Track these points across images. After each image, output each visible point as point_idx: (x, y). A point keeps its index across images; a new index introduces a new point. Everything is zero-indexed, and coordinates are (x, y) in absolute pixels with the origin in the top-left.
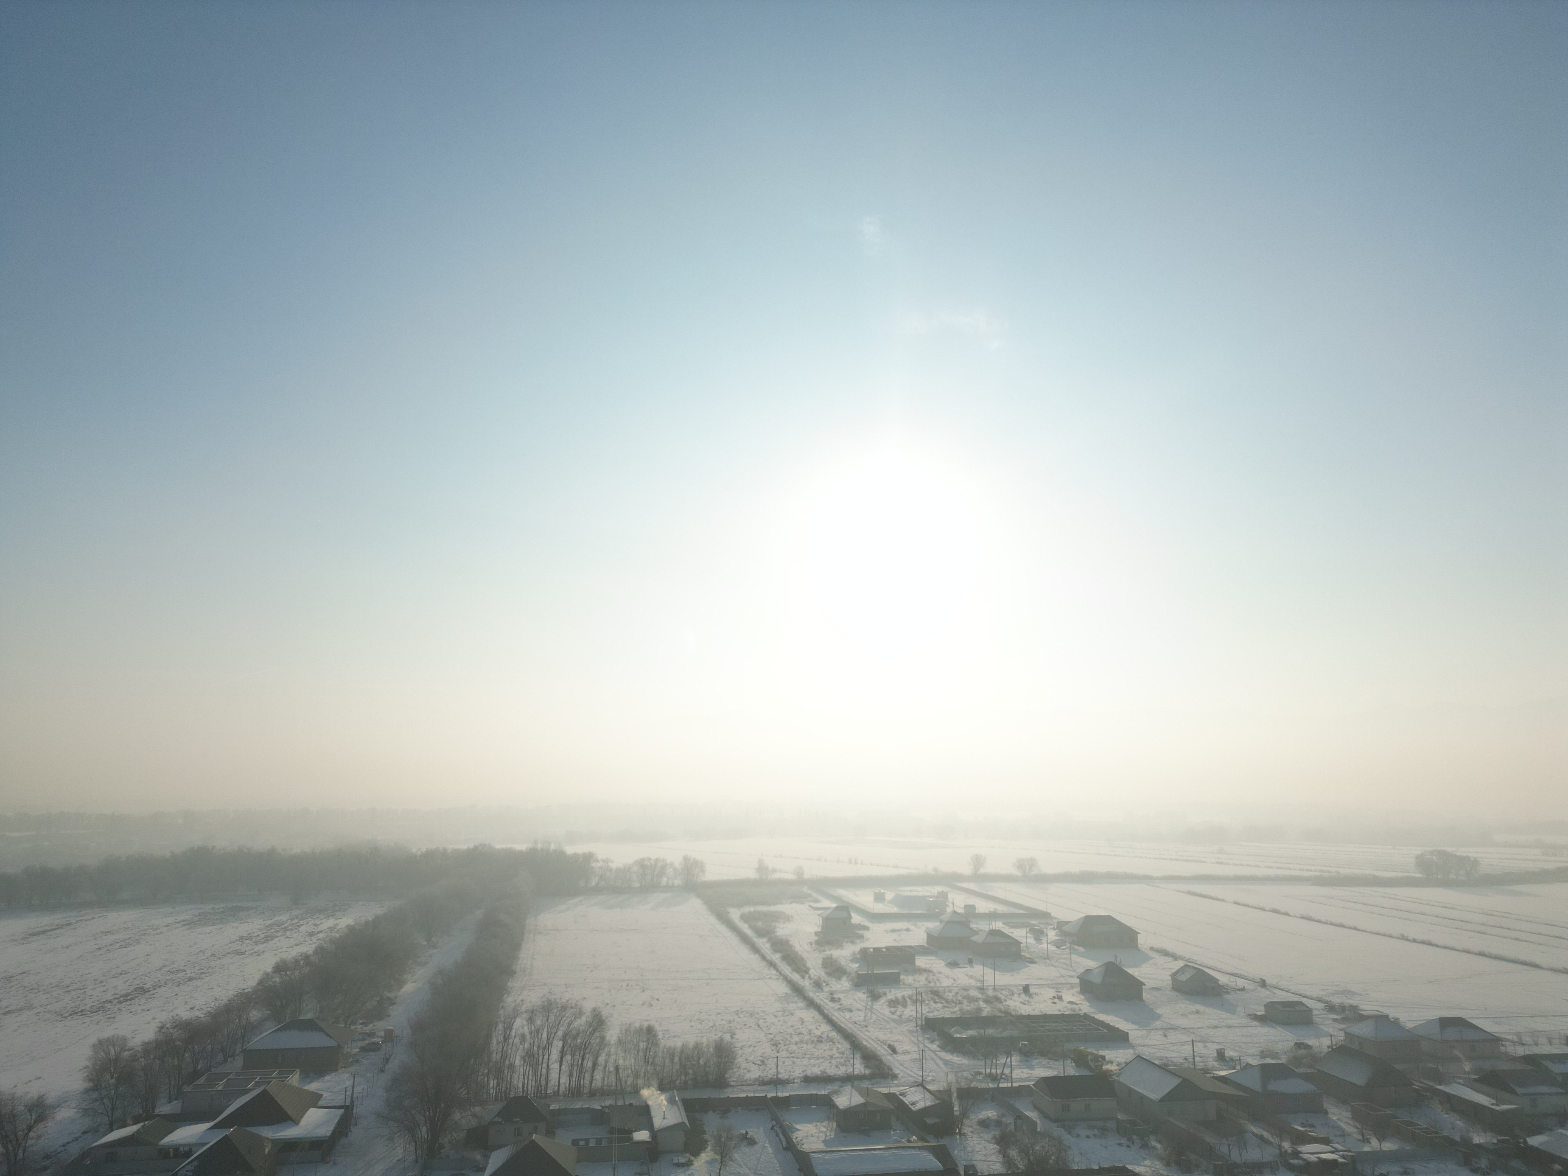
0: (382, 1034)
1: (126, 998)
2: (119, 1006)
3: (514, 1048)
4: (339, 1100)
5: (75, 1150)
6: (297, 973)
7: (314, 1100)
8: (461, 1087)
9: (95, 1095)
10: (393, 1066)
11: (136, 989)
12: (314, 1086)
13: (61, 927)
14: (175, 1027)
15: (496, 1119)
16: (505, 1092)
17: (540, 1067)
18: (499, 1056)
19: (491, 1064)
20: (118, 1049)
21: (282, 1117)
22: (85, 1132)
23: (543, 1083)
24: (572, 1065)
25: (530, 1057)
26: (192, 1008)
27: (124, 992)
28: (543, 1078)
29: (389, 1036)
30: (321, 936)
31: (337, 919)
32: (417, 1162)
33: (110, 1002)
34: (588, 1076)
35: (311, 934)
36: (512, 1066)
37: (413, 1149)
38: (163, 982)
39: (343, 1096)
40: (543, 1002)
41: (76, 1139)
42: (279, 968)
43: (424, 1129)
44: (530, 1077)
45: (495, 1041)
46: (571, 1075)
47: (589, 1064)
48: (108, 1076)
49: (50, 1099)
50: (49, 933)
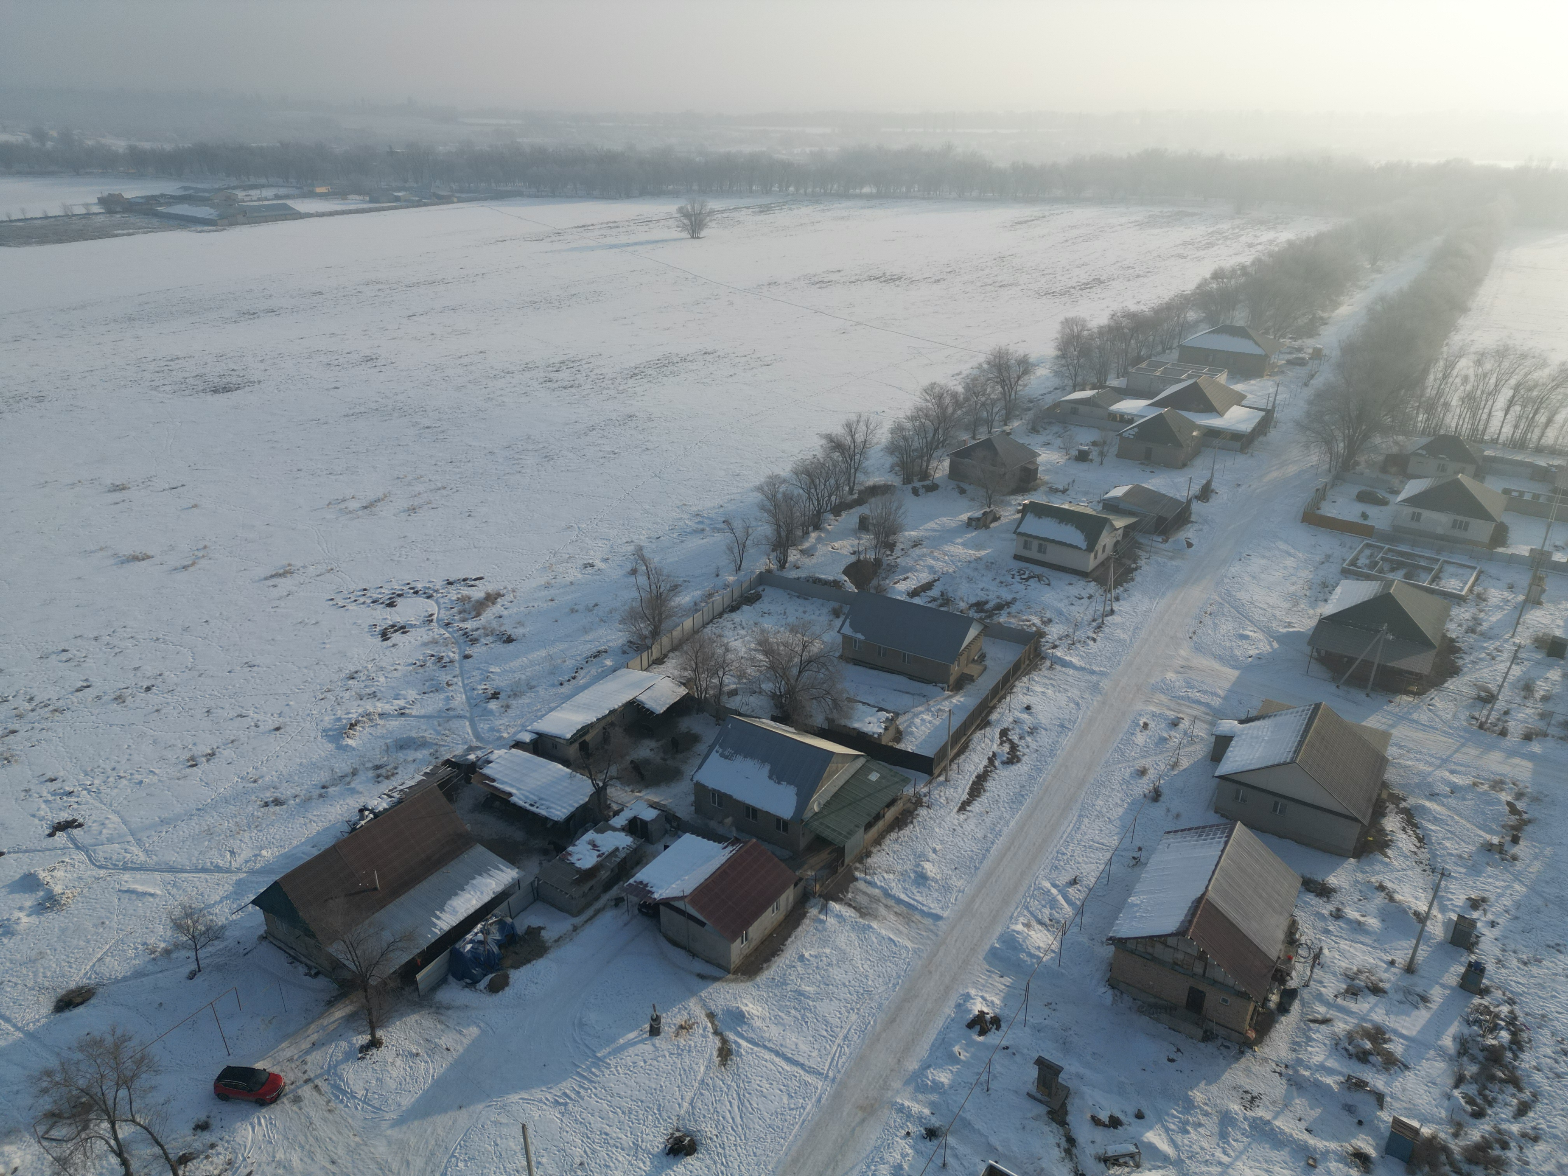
0: (1310, 351)
1: (1086, 286)
2: (1080, 292)
3: (1453, 388)
4: (1262, 403)
5: (1049, 400)
6: (1233, 282)
7: (1238, 399)
8: (1386, 415)
9: (1063, 362)
10: (1318, 382)
11: (1094, 280)
12: (1239, 387)
13: (1038, 219)
14: (1124, 317)
15: (1420, 451)
16: (1435, 429)
17: (1480, 411)
18: (1434, 392)
19: (1424, 399)
20: (1080, 328)
21: (1209, 408)
22: (1056, 389)
23: (1481, 427)
24: (1520, 417)
25: (1470, 399)
26: (1139, 302)
27: (1085, 281)
28: (1482, 423)
29: (1317, 354)
30: (1259, 248)
31: (1277, 232)
32: (1330, 471)
33: (1074, 288)
34: (1537, 432)
35: (1250, 245)
36: (1446, 405)
37: (1328, 460)
38: (1116, 276)
39: (1265, 401)
40: (1498, 346)
41: (1050, 393)
42: (1217, 275)
43: (1341, 445)
44: (1467, 420)
45: (1431, 377)
46: (1516, 427)
47: (1542, 418)
48: (1072, 349)
49: (1032, 359)
50: (1030, 223)
